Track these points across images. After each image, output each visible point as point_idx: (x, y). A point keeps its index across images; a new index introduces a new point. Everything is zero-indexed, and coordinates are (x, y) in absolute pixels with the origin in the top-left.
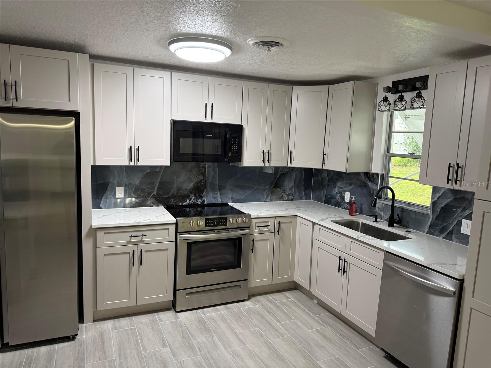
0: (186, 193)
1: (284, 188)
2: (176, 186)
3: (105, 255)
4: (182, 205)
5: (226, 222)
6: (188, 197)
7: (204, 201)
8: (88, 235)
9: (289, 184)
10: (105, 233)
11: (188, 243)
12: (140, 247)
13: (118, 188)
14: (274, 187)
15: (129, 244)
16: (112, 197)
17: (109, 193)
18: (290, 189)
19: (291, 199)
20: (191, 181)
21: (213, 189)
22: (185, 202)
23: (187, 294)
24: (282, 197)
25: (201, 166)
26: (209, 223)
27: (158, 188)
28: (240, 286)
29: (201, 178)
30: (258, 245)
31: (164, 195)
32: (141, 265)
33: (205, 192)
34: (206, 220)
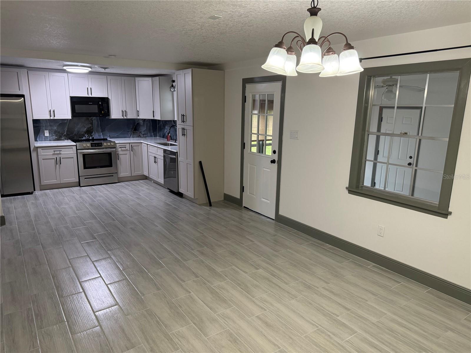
0: (83, 133)
1: (140, 131)
2: (77, 130)
3: (43, 159)
4: (81, 140)
5: (102, 145)
6: (84, 135)
7: (93, 137)
8: (33, 150)
9: (143, 129)
10: (42, 149)
11: (83, 154)
12: (59, 156)
13: (45, 131)
14: (134, 130)
15: (54, 154)
16: (43, 136)
17: (41, 133)
18: (144, 131)
19: (145, 137)
20: (85, 127)
21: (98, 131)
22: (82, 138)
23: (85, 178)
24: (140, 135)
25: (90, 119)
26: (93, 145)
27: (67, 131)
28: (113, 176)
29: (90, 125)
30: (121, 157)
31: (70, 134)
32: (61, 164)
33: (93, 133)
34: (91, 144)
